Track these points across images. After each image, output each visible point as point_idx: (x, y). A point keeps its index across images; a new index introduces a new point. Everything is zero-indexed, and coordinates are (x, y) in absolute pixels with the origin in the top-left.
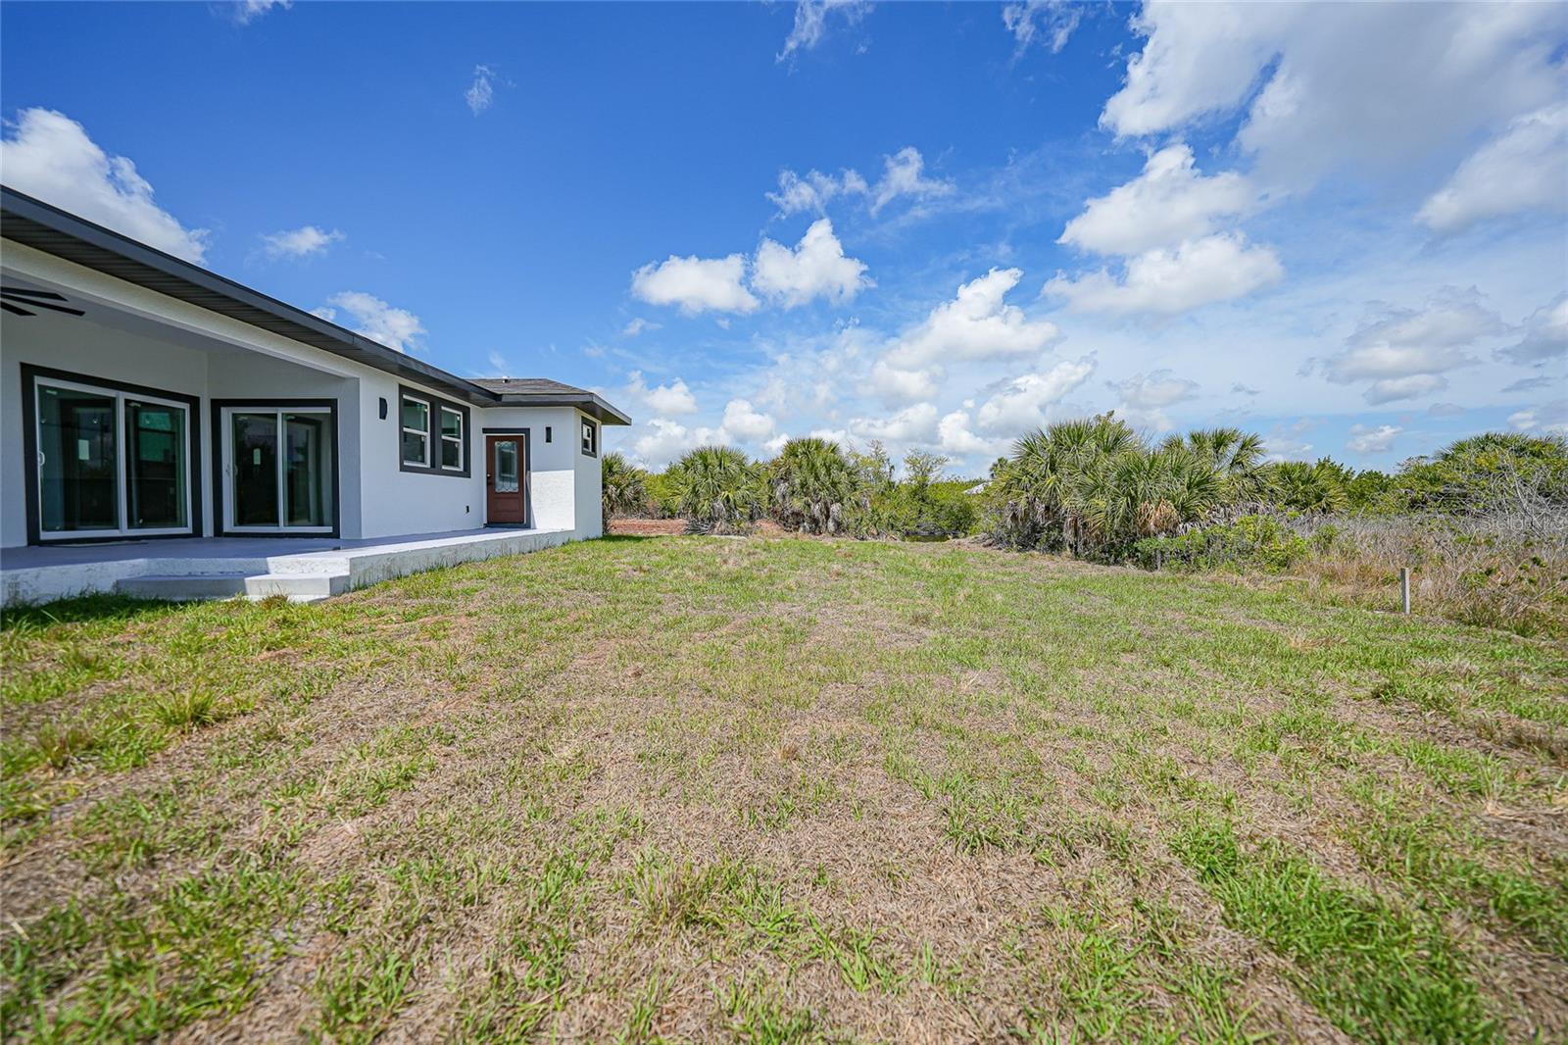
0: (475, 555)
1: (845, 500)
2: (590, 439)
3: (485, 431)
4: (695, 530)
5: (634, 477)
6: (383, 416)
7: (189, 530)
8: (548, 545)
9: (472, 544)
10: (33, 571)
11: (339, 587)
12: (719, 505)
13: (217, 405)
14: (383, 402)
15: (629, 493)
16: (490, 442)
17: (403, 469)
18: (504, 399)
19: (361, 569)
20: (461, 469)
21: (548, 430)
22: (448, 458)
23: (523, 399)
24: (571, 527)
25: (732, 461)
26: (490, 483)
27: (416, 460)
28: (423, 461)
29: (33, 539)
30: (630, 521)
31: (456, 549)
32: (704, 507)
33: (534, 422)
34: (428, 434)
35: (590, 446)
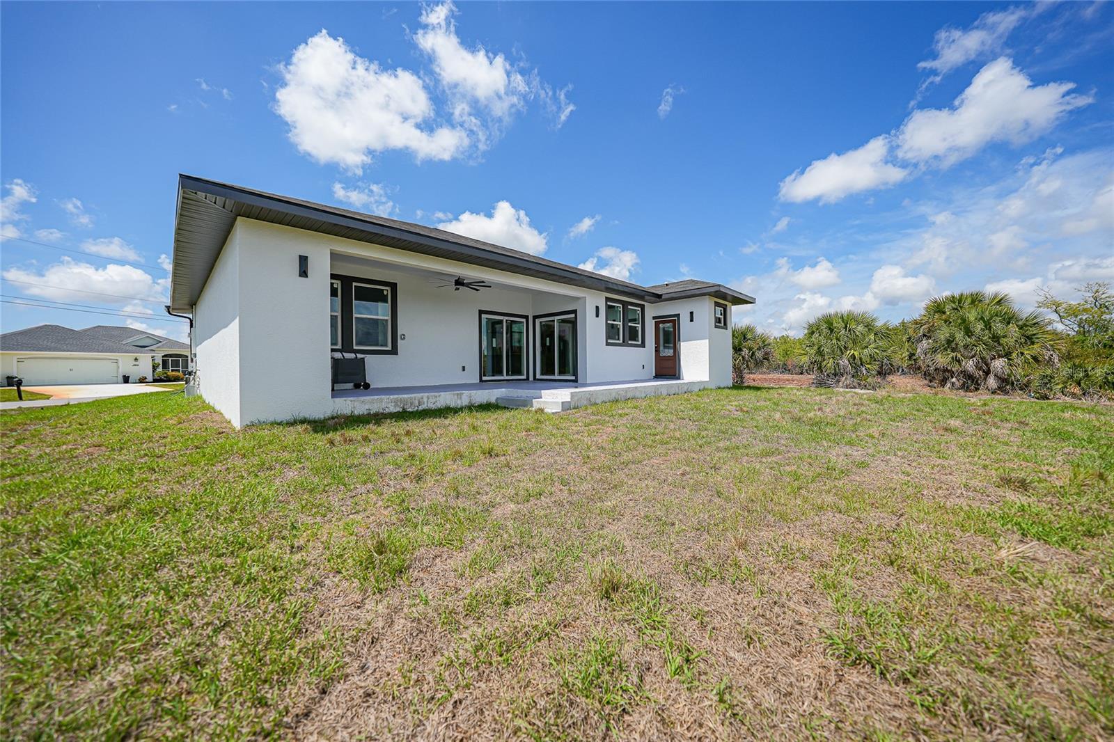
0: (638, 394)
1: (1014, 355)
2: (722, 317)
3: (654, 318)
4: (821, 384)
5: (764, 342)
6: (597, 316)
7: (524, 377)
8: (689, 390)
9: (636, 388)
10: (475, 392)
11: (566, 406)
12: (844, 362)
13: (535, 317)
14: (597, 308)
15: (759, 355)
16: (657, 324)
17: (608, 344)
18: (663, 297)
19: (576, 398)
20: (640, 343)
21: (692, 313)
22: (632, 336)
23: (675, 295)
24: (707, 379)
25: (858, 323)
26: (657, 350)
27: (615, 339)
28: (619, 339)
29: (481, 380)
30: (771, 376)
31: (627, 390)
32: (829, 364)
33: (682, 309)
34: (621, 323)
35: (722, 322)
